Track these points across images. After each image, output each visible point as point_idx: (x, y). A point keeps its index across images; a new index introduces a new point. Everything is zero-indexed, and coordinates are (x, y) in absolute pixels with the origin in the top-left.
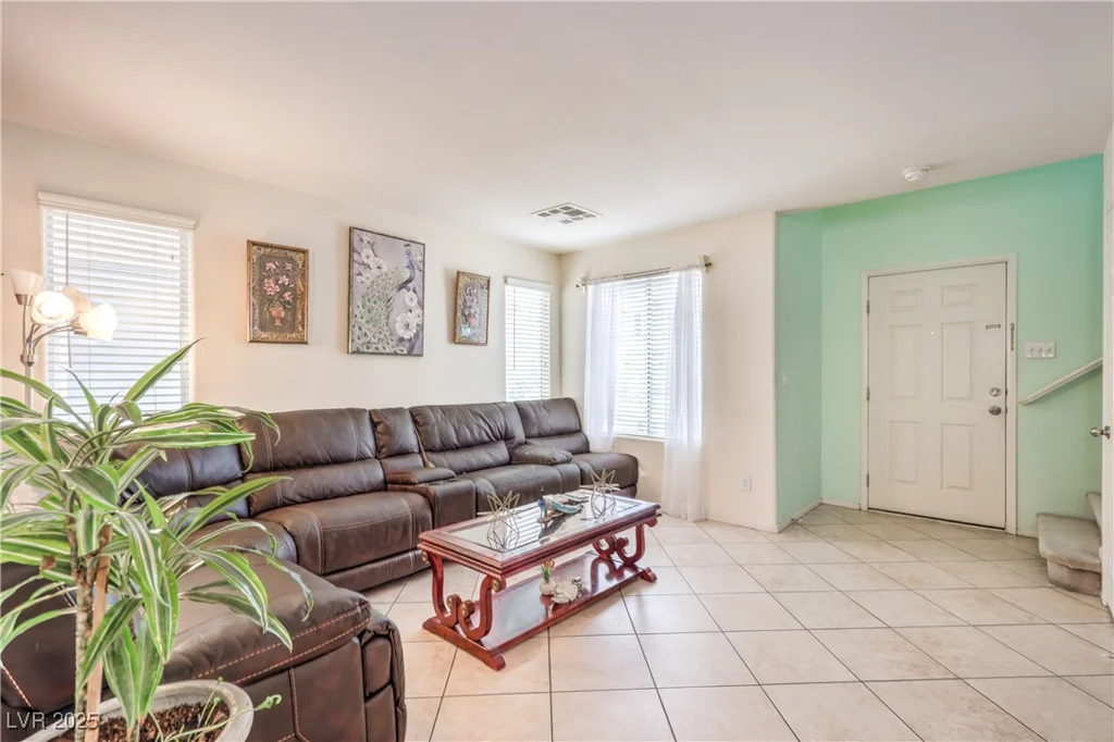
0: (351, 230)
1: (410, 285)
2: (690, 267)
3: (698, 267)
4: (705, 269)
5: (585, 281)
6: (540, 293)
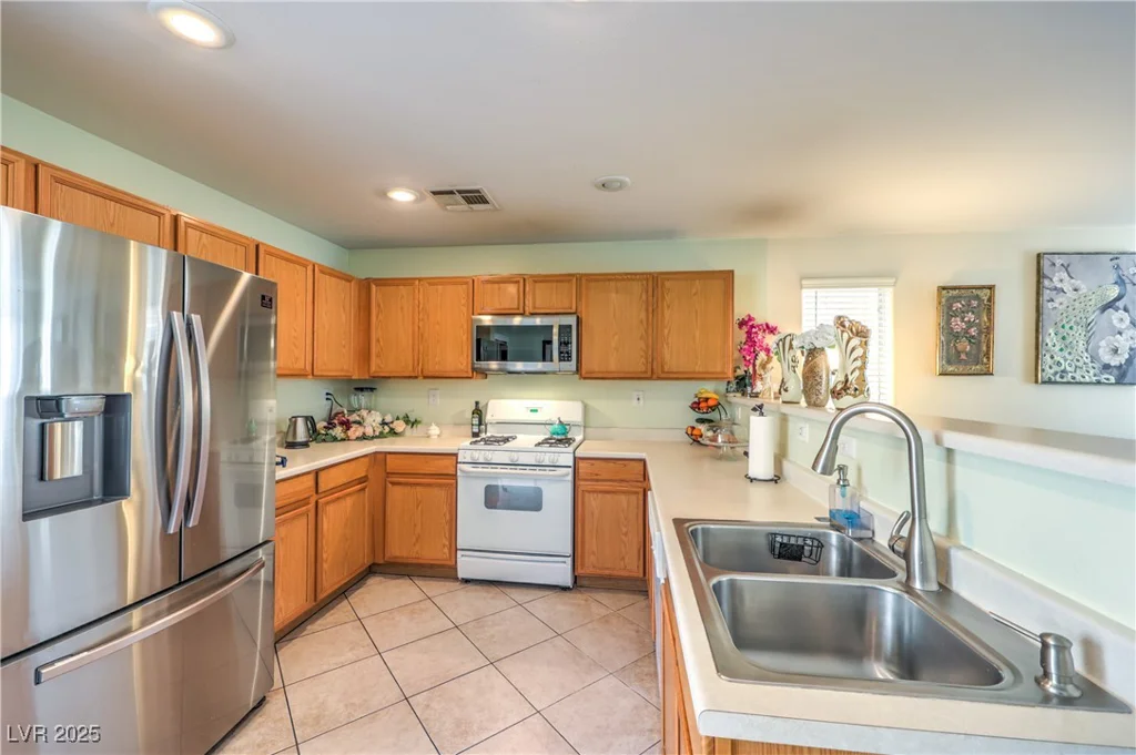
0: (1039, 255)
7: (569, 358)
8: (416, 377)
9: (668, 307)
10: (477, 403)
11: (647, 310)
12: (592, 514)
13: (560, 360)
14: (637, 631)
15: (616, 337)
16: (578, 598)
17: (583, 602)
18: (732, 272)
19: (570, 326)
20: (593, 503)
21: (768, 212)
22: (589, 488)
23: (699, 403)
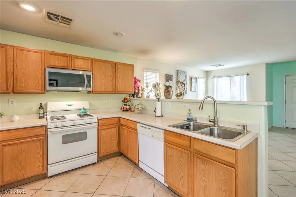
0: (177, 70)
1: (185, 80)
2: (243, 75)
3: (245, 75)
4: (247, 75)
5: (214, 77)
6: (204, 80)
7: (90, 86)
8: (9, 93)
9: (119, 72)
10: (41, 104)
11: (113, 73)
12: (103, 136)
13: (87, 87)
14: (126, 165)
15: (104, 80)
16: (101, 164)
17: (103, 165)
18: (134, 65)
19: (90, 76)
20: (103, 133)
21: (144, 52)
22: (103, 128)
23: (125, 100)
